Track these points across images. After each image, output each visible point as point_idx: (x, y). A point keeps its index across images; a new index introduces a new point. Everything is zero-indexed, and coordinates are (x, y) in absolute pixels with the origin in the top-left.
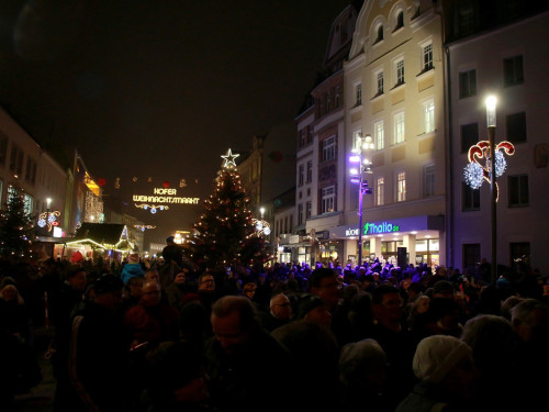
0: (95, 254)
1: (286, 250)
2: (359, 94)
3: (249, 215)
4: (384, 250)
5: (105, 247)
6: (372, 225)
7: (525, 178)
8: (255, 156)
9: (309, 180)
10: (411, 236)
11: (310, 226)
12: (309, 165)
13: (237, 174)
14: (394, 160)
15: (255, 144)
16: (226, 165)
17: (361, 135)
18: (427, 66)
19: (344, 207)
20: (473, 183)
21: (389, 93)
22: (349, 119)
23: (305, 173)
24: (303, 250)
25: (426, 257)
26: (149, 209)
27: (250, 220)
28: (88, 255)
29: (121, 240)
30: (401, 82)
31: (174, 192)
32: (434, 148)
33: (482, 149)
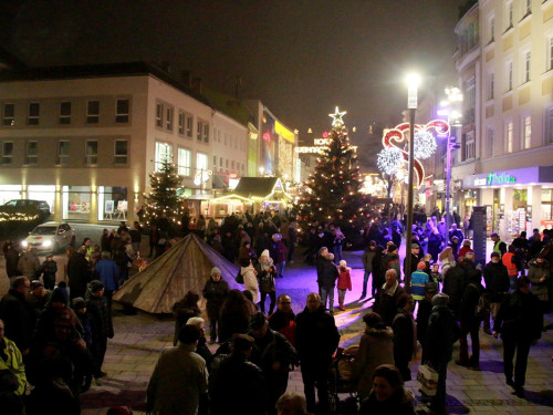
0: (245, 206)
2: (493, 30)
5: (253, 200)
11: (455, 172)
13: (344, 131)
14: (520, 104)
16: (333, 124)
19: (480, 154)
21: (519, 25)
22: (484, 57)
27: (357, 176)
28: (239, 208)
29: (273, 192)
30: (529, 13)
33: (402, 132)
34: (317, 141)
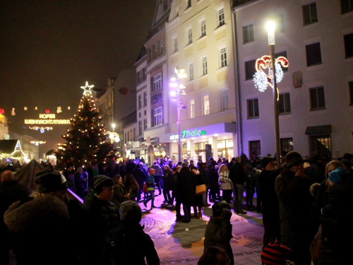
1: (132, 153)
2: (176, 45)
3: (102, 127)
4: (197, 149)
5: (3, 156)
6: (187, 132)
7: (288, 95)
8: (110, 91)
9: (145, 104)
10: (214, 137)
11: (146, 135)
12: (145, 95)
13: (92, 99)
14: (200, 87)
15: (109, 83)
16: (84, 93)
17: (178, 68)
18: (221, 23)
19: (169, 121)
20: (260, 87)
21: (197, 42)
22: (170, 61)
23: (142, 100)
24: (143, 152)
25: (224, 152)
26: (39, 130)
27: (103, 131)
29: (15, 151)
30: (204, 35)
31: (53, 116)
32: (227, 78)
33: (265, 62)
34: (41, 116)
